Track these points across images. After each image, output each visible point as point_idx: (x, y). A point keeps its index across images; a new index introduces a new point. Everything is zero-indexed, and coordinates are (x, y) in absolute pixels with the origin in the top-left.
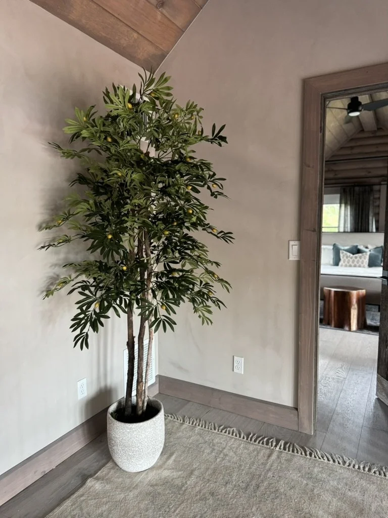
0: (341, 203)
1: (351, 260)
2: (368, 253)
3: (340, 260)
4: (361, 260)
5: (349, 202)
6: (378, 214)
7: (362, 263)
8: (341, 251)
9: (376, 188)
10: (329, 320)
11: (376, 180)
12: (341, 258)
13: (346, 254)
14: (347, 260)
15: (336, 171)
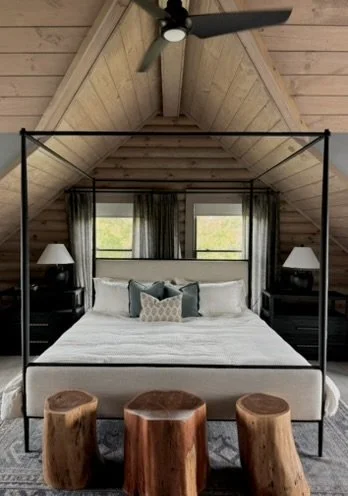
0: (135, 217)
1: (158, 309)
2: (181, 296)
3: (140, 308)
4: (172, 309)
5: (146, 217)
6: (184, 233)
7: (175, 314)
8: (142, 294)
9: (180, 197)
10: (137, 485)
11: (179, 186)
12: (143, 306)
13: (150, 299)
14: (151, 309)
15: (126, 169)
